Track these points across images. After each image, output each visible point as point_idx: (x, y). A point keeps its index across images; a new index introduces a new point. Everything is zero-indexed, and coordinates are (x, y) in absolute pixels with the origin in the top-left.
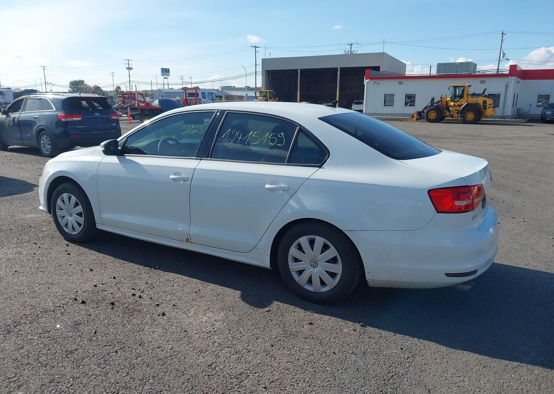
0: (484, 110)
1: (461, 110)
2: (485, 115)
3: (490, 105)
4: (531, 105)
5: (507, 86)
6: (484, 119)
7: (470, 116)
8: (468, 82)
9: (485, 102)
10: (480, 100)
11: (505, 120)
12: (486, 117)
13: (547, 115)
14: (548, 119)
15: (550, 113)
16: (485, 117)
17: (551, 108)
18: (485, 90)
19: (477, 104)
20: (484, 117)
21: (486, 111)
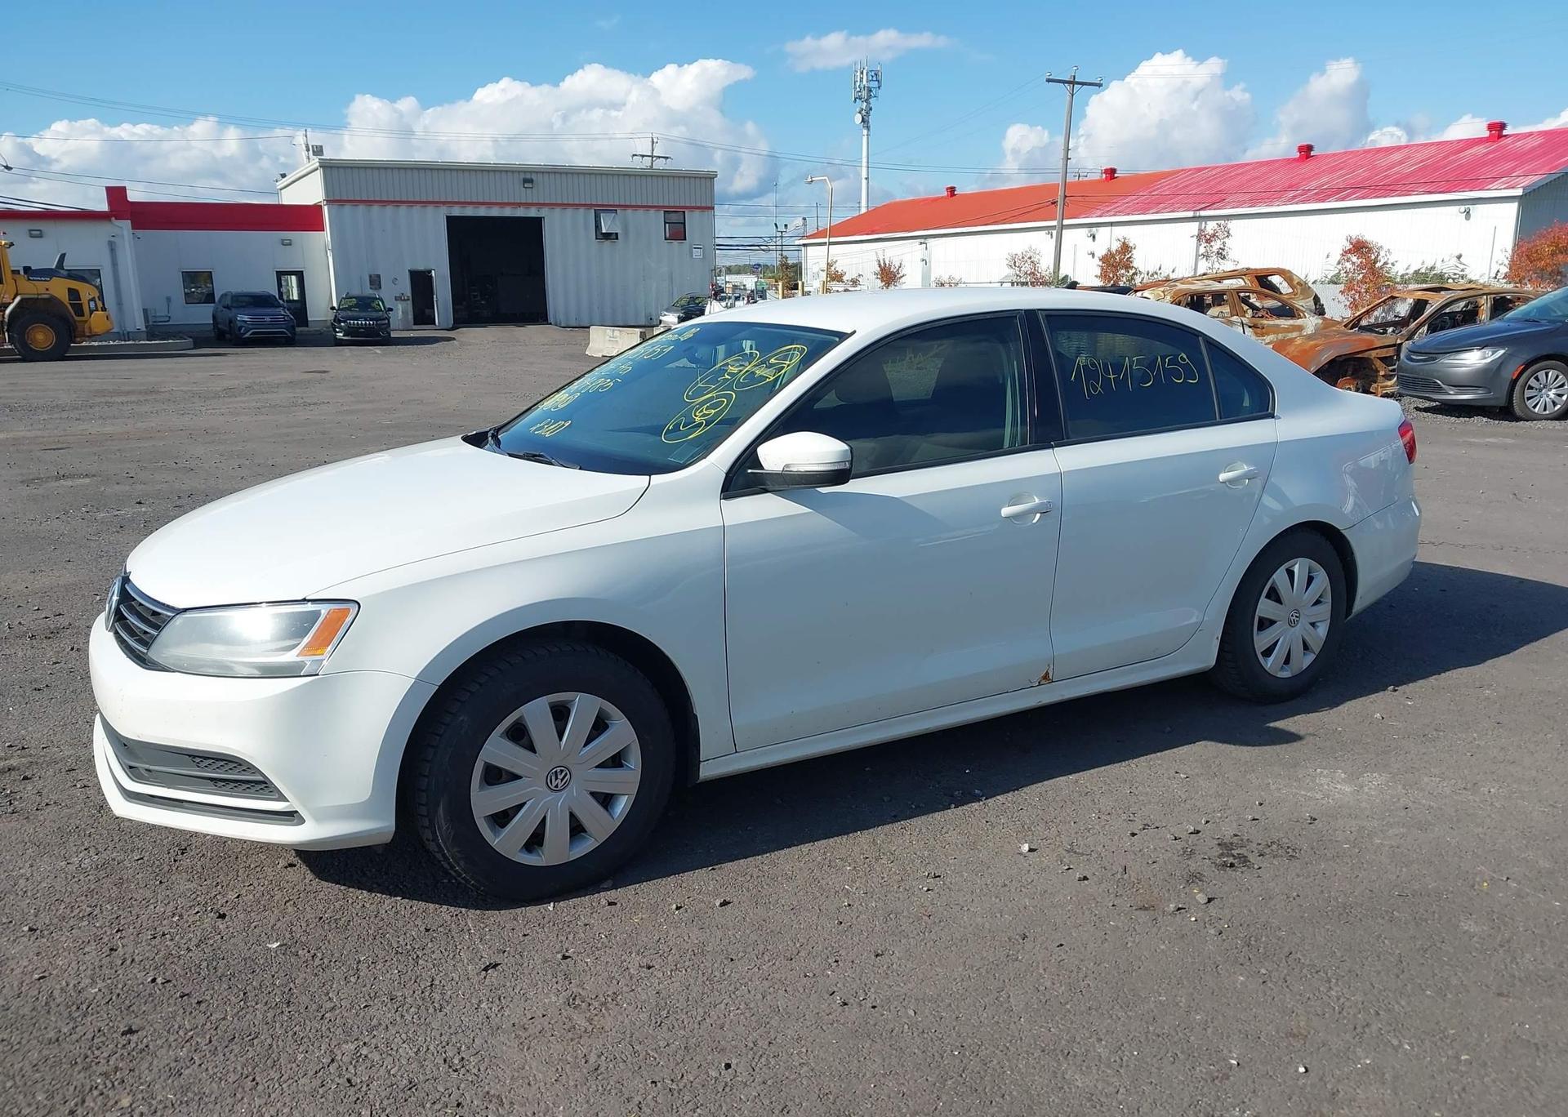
0: (76, 318)
1: (6, 320)
2: (86, 330)
3: (92, 304)
4: (169, 299)
5: (112, 247)
6: (84, 344)
7: (40, 337)
8: (4, 233)
9: (74, 294)
10: (59, 289)
11: (137, 342)
12: (88, 336)
13: (239, 324)
14: (246, 335)
15: (246, 318)
16: (87, 339)
17: (244, 307)
18: (63, 257)
19: (52, 301)
20: (84, 336)
21: (86, 321)
